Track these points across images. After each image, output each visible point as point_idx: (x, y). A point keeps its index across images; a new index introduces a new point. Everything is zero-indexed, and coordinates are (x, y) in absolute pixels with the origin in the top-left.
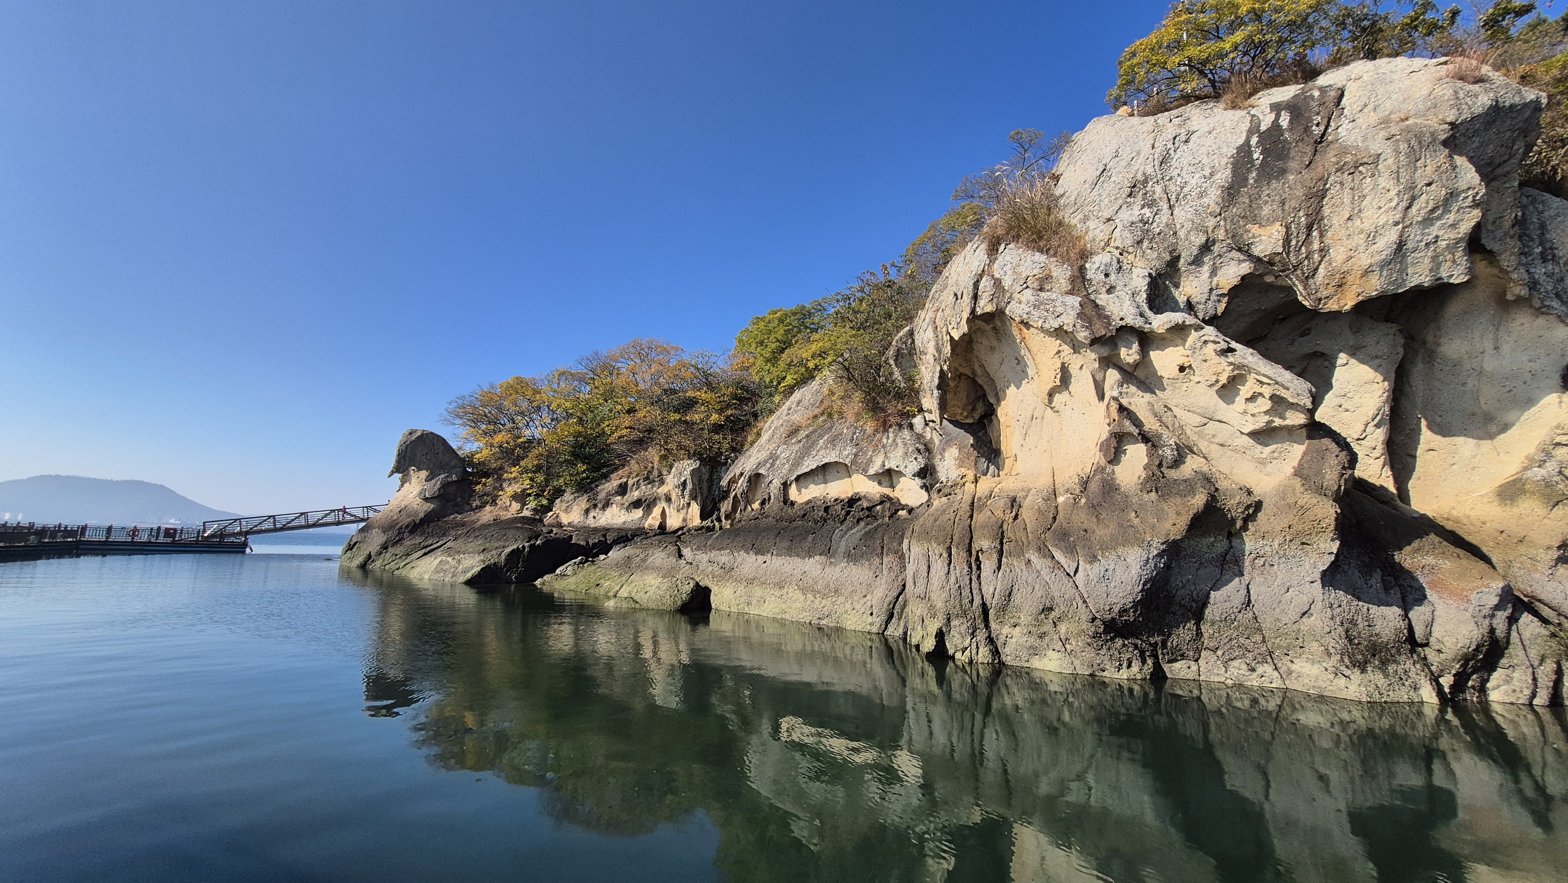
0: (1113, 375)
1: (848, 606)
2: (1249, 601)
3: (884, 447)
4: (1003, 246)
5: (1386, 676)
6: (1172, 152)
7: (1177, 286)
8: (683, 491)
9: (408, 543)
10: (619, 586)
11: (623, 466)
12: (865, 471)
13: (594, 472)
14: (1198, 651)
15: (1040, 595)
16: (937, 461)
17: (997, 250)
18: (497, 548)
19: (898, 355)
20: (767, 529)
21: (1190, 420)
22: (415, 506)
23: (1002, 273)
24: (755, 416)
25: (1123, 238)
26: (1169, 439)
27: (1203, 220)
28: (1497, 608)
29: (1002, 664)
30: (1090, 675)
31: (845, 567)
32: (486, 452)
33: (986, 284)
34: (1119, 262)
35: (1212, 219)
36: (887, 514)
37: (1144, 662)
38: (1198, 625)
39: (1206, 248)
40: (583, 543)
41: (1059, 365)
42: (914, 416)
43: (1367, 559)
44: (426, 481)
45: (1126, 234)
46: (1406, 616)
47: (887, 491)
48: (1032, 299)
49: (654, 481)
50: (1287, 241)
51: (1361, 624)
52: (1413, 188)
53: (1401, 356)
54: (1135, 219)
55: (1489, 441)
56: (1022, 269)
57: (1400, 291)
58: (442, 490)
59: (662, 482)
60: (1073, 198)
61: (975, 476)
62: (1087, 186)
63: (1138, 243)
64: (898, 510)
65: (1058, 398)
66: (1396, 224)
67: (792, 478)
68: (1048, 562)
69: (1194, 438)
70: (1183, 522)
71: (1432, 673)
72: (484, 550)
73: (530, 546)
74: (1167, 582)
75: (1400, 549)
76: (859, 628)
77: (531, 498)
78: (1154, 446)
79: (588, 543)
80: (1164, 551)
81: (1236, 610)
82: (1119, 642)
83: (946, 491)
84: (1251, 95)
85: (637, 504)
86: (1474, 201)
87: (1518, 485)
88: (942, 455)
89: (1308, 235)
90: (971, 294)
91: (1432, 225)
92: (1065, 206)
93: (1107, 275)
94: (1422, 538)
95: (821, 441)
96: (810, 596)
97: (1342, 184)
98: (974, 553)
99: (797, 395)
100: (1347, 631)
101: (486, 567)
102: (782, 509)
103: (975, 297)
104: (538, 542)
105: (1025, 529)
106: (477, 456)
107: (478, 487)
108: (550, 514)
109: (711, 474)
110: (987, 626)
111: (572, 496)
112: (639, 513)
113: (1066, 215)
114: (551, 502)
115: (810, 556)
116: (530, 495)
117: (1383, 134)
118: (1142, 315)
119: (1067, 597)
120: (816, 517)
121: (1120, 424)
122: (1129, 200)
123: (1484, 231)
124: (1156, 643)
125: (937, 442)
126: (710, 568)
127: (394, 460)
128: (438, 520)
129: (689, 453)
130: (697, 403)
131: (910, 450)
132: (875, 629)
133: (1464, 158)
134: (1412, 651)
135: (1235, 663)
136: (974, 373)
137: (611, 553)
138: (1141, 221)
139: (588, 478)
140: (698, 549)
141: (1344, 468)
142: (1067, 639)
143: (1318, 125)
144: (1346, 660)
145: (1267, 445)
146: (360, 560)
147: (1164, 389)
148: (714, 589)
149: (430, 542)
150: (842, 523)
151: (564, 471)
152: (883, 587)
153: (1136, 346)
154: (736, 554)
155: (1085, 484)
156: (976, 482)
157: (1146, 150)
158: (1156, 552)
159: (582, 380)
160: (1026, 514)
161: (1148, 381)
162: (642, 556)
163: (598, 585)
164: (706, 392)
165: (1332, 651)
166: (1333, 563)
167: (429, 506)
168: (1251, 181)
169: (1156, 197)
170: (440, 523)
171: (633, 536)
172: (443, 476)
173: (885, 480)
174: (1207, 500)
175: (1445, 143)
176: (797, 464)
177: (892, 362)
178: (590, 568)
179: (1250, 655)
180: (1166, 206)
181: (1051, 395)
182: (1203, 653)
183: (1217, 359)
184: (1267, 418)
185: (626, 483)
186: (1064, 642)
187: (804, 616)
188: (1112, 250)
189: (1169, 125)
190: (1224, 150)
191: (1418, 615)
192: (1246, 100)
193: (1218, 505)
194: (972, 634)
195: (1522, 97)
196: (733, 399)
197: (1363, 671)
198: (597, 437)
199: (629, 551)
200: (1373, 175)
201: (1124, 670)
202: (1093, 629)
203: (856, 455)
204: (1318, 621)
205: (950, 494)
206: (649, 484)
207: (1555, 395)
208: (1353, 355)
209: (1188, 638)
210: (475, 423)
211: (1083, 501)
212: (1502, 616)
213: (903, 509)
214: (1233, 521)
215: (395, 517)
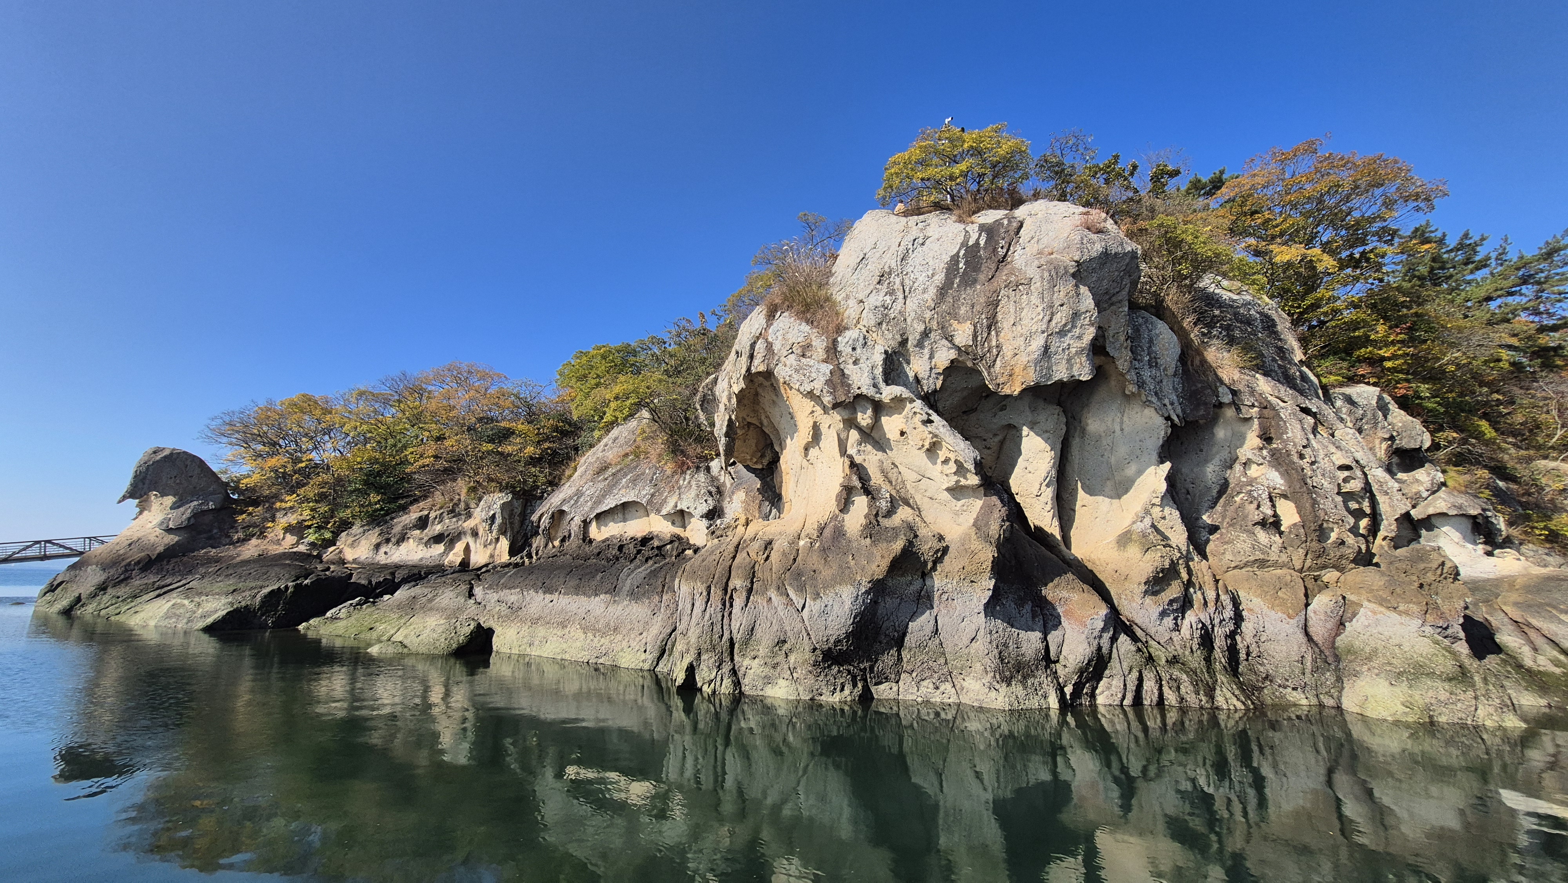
0: (854, 435)
1: (625, 643)
2: (937, 630)
3: (679, 488)
4: (779, 313)
5: (1025, 688)
6: (910, 251)
7: (908, 363)
8: (491, 525)
9: (138, 582)
10: (396, 629)
11: (425, 497)
12: (658, 511)
13: (389, 503)
14: (899, 674)
15: (775, 629)
16: (725, 504)
17: (774, 316)
18: (252, 589)
19: (704, 401)
20: (561, 567)
21: (909, 476)
22: (152, 538)
23: (774, 337)
24: (576, 449)
25: (869, 319)
26: (886, 491)
27: (923, 312)
28: (1103, 630)
29: (741, 693)
30: (811, 699)
31: (627, 605)
32: (256, 477)
33: (760, 346)
34: (865, 338)
35: (928, 311)
36: (675, 553)
37: (855, 685)
38: (899, 651)
39: (925, 334)
40: (364, 582)
41: (811, 424)
42: (712, 459)
43: (1022, 594)
44: (171, 508)
45: (871, 315)
46: (1045, 639)
47: (678, 531)
48: (795, 363)
49: (460, 515)
50: (975, 337)
51: (1012, 646)
52: (1052, 307)
53: (1064, 431)
54: (879, 304)
55: (1118, 500)
56: (789, 336)
57: (1049, 383)
58: (192, 519)
59: (469, 516)
60: (839, 279)
61: (747, 519)
62: (849, 270)
63: (879, 324)
64: (685, 550)
65: (813, 452)
66: (1043, 332)
67: (592, 516)
68: (783, 599)
69: (912, 491)
70: (885, 564)
71: (1059, 684)
72: (234, 591)
73: (295, 587)
74: (874, 614)
75: (1046, 585)
76: (632, 666)
77: (311, 531)
78: (873, 498)
79: (370, 582)
80: (870, 589)
81: (927, 638)
82: (835, 669)
83: (718, 533)
84: (974, 213)
85: (438, 539)
86: (1090, 321)
87: (1129, 535)
88: (730, 498)
89: (989, 334)
90: (748, 354)
91: (1066, 335)
92: (834, 284)
93: (854, 349)
94: (1061, 576)
95: (624, 480)
96: (590, 635)
97: (1008, 297)
98: (729, 591)
99: (615, 432)
100: (1000, 653)
101: (235, 610)
102: (580, 547)
103: (751, 357)
104: (306, 582)
105: (771, 569)
106: (244, 481)
107: (240, 518)
108: (331, 549)
109: (525, 507)
110: (732, 660)
111: (361, 530)
112: (440, 548)
113: (834, 293)
114: (336, 534)
115: (596, 595)
116: (309, 527)
117: (1036, 263)
118: (875, 386)
119: (795, 630)
120: (609, 555)
121: (850, 479)
122: (878, 286)
123: (1107, 341)
124: (865, 668)
125: (728, 485)
126: (498, 608)
127: (129, 483)
128: (184, 555)
129: (501, 485)
130: (513, 433)
131: (702, 492)
132: (646, 666)
133: (1087, 288)
134: (1047, 667)
135: (925, 683)
136: (761, 423)
137: (398, 592)
138: (883, 306)
139: (382, 509)
140: (490, 588)
141: (1003, 521)
142: (795, 668)
143: (1002, 248)
144: (998, 676)
145: (959, 500)
146: (64, 603)
147: (892, 450)
148: (498, 630)
149: (168, 581)
150: (631, 561)
151: (353, 501)
152: (659, 624)
153: (869, 412)
154: (525, 593)
155: (821, 530)
156: (747, 525)
157: (894, 247)
158: (864, 590)
159: (386, 402)
160: (775, 556)
161: (881, 442)
162: (430, 596)
163: (371, 629)
164: (523, 424)
165: (989, 669)
166: (991, 597)
167: (173, 539)
168: (955, 286)
169: (895, 287)
170: (185, 559)
171: (427, 574)
172: (196, 503)
173: (678, 520)
174: (905, 545)
175: (1074, 275)
176: (598, 502)
177: (698, 407)
178: (369, 610)
179: (936, 676)
180: (901, 296)
181: (806, 449)
182: (903, 676)
183: (922, 428)
184: (956, 478)
185: (427, 516)
186: (792, 671)
187: (583, 656)
188: (862, 327)
189: (915, 228)
190: (944, 256)
191: (1053, 637)
192: (970, 216)
193: (914, 550)
194: (719, 667)
195: (1123, 248)
196: (554, 432)
197: (1009, 685)
198: (397, 464)
199: (418, 590)
200: (1027, 294)
201: (838, 693)
202: (813, 659)
203: (653, 495)
204: (981, 646)
205: (722, 536)
206: (454, 517)
207: (1153, 467)
208: (1031, 429)
209: (891, 663)
210: (246, 442)
211: (817, 545)
212: (1107, 636)
213: (689, 549)
214: (925, 563)
215: (121, 552)
